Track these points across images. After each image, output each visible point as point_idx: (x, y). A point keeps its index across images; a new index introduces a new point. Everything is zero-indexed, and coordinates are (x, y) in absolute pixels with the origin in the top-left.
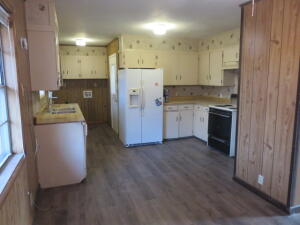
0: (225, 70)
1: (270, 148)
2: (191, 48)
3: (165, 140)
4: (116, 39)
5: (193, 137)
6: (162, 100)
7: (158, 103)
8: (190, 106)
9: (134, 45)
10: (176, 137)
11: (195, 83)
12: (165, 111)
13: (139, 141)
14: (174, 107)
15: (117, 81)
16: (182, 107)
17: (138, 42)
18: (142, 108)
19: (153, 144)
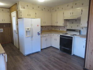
0: (64, 20)
2: (48, 10)
4: (16, 4)
5: (51, 46)
7: (39, 34)
8: (50, 34)
9: (26, 7)
12: (41, 37)
13: (31, 52)
14: (44, 35)
16: (47, 35)
17: (27, 6)
18: (32, 37)
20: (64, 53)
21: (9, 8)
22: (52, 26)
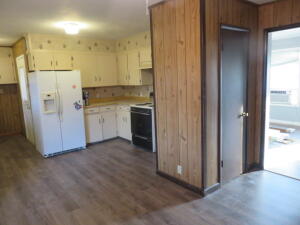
0: (142, 70)
1: (184, 139)
2: (108, 49)
3: (89, 145)
4: (23, 39)
5: (118, 138)
6: (82, 103)
7: (77, 106)
8: (112, 107)
10: (101, 139)
11: (115, 84)
12: (86, 115)
14: (96, 110)
15: (28, 85)
16: (103, 109)
17: (49, 42)
18: (60, 113)
19: (76, 151)
20: (141, 150)
21: (11, 47)
22: (123, 87)
